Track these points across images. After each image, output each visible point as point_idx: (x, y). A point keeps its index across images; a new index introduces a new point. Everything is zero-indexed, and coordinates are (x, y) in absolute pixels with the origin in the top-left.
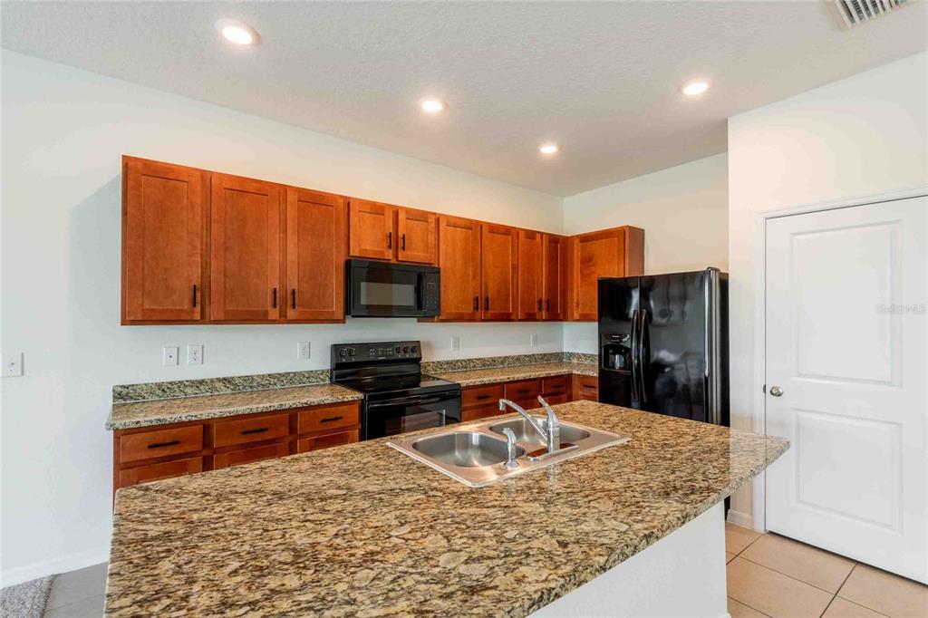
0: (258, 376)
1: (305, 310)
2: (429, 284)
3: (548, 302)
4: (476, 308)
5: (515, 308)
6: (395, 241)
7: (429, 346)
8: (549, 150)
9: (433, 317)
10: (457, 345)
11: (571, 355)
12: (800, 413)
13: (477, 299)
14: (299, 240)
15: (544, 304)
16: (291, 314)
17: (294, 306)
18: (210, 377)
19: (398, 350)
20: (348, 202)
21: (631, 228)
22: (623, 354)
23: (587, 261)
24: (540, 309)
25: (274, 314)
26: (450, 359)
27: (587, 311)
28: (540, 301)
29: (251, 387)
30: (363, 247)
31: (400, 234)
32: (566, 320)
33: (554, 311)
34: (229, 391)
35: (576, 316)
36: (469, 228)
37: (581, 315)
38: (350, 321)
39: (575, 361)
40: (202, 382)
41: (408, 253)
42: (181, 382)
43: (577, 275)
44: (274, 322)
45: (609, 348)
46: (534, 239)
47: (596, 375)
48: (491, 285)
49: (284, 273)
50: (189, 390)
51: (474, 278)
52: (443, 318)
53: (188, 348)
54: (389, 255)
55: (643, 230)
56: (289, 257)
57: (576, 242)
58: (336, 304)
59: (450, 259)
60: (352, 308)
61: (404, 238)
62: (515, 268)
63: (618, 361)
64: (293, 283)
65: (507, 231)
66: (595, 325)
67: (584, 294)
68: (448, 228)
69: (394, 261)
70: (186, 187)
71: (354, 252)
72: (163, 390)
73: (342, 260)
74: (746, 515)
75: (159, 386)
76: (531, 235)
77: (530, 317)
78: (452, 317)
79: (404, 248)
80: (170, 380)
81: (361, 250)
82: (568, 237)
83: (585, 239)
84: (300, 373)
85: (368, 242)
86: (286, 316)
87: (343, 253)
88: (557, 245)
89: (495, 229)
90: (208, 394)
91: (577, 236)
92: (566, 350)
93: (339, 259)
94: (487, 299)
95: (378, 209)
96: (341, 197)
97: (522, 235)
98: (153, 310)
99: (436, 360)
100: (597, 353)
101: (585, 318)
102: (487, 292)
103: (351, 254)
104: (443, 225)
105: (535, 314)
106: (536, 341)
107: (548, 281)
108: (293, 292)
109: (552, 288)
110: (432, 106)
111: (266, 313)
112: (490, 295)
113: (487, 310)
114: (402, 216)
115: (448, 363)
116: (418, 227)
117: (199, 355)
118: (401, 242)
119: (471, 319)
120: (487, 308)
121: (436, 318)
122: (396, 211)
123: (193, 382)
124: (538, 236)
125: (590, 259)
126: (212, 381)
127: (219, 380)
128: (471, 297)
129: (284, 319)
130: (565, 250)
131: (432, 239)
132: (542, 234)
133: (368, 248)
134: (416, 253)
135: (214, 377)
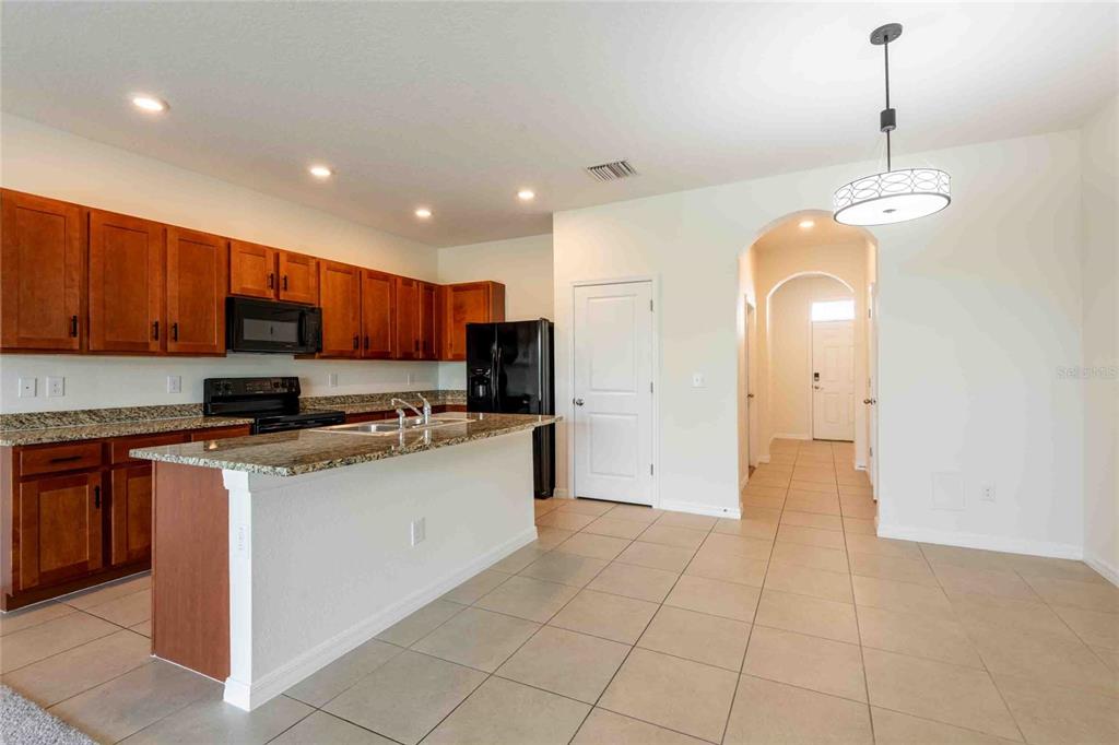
0: (126, 409)
1: (186, 343)
2: (310, 322)
3: (424, 343)
4: (356, 347)
5: (393, 347)
6: (276, 282)
7: (308, 382)
8: (423, 213)
9: (314, 354)
10: (335, 382)
11: (446, 393)
12: (593, 416)
13: (357, 338)
14: (180, 277)
15: (421, 346)
16: (171, 346)
17: (176, 339)
18: (74, 409)
19: (276, 385)
20: (229, 243)
21: (493, 283)
22: (485, 384)
23: (459, 308)
24: (417, 349)
25: (155, 346)
26: (328, 395)
27: (458, 352)
28: (417, 343)
29: (118, 420)
30: (245, 286)
31: (282, 275)
32: (441, 360)
33: (429, 351)
34: (95, 424)
35: (450, 356)
36: (349, 273)
37: (454, 356)
38: (231, 355)
39: (449, 397)
40: (65, 414)
41: (291, 293)
42: (42, 414)
43: (450, 321)
44: (153, 354)
45: (473, 380)
46: (411, 286)
47: (465, 403)
48: (370, 326)
49: (165, 308)
50: (50, 422)
51: (354, 319)
52: (324, 354)
53: (47, 379)
54: (271, 294)
55: (504, 286)
56: (169, 293)
57: (449, 290)
58: (217, 337)
59: (330, 299)
60: (234, 342)
61: (285, 279)
62: (393, 311)
63: (481, 390)
64: (174, 317)
65: (385, 277)
66: (464, 365)
67: (455, 337)
68: (329, 272)
69: (275, 300)
70: (63, 221)
71: (235, 290)
72: (21, 422)
73: (224, 295)
74: (565, 490)
75: (17, 417)
76: (408, 282)
77: (407, 357)
78: (331, 354)
79: (285, 289)
80: (29, 412)
81: (243, 289)
82: (441, 286)
83: (458, 288)
84: (171, 406)
85: (248, 281)
86: (166, 348)
87: (224, 290)
88: (432, 292)
89: (375, 275)
90: (72, 426)
91: (451, 286)
92: (441, 387)
93: (218, 295)
94: (367, 339)
95: (258, 251)
96: (222, 237)
97: (399, 281)
98: (29, 339)
99: (314, 395)
100: (465, 389)
101: (457, 358)
102: (366, 330)
103: (233, 292)
104: (323, 269)
105: (411, 354)
106: (412, 381)
107: (424, 324)
108: (175, 326)
109: (428, 330)
110: (320, 172)
111: (147, 344)
112: (369, 335)
113: (366, 349)
114: (283, 258)
115: (326, 398)
116: (299, 269)
117: (60, 386)
118: (282, 283)
119: (351, 356)
120: (367, 347)
121: (317, 355)
122: (277, 254)
123: (54, 414)
124: (414, 283)
125: (461, 307)
126: (76, 413)
127: (83, 412)
128: (351, 337)
129: (164, 352)
130: (439, 297)
131: (312, 281)
132: (418, 282)
133: (249, 286)
134: (298, 293)
135: (79, 409)
